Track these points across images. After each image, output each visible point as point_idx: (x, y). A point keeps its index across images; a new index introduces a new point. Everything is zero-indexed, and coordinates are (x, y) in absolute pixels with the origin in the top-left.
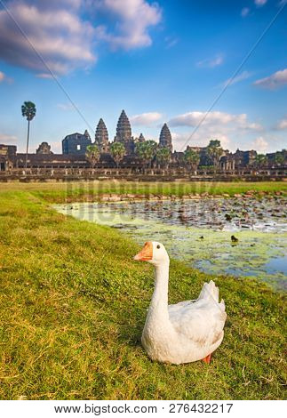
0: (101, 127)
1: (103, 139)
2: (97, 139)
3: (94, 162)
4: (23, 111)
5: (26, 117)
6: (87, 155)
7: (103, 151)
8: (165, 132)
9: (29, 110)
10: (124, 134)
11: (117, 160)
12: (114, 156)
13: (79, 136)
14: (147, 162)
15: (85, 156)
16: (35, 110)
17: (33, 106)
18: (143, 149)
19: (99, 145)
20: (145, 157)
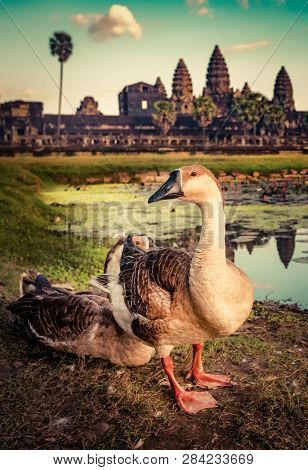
0: (181, 72)
1: (185, 91)
2: (174, 91)
3: (166, 127)
4: (53, 47)
5: (57, 57)
6: (155, 116)
7: (183, 111)
8: (283, 82)
9: (61, 46)
10: (217, 85)
11: (204, 123)
12: (199, 118)
13: (146, 87)
14: (249, 127)
15: (151, 118)
16: (70, 46)
17: (68, 39)
18: (243, 107)
19: (179, 101)
20: (246, 119)
